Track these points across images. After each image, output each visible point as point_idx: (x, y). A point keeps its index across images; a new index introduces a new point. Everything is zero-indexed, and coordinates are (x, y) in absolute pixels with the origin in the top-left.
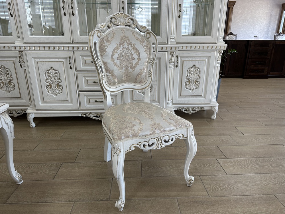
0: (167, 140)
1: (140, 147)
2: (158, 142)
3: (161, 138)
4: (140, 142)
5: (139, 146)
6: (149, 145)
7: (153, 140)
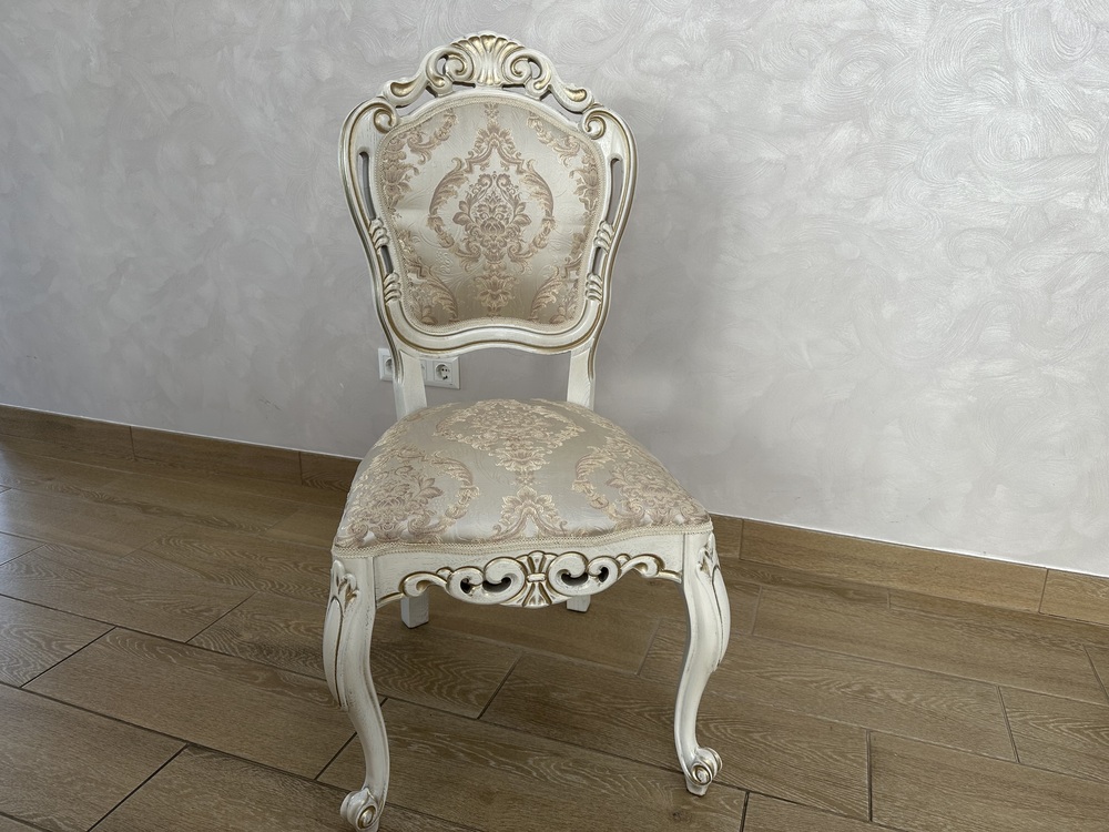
0: (576, 572)
1: (448, 585)
2: (532, 577)
3: (544, 559)
4: (448, 568)
5: (443, 583)
6: (488, 586)
7: (504, 566)
